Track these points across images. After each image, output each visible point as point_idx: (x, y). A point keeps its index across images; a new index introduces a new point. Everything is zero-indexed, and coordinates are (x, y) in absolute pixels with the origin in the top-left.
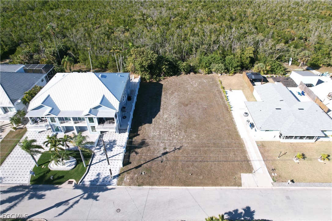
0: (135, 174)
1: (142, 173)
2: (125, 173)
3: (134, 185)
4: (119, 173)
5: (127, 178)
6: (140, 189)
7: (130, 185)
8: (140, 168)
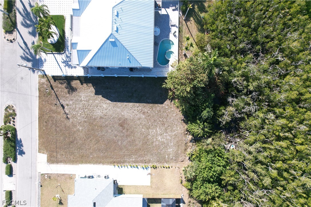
0: (47, 85)
1: (47, 90)
2: (47, 79)
3: (39, 86)
4: (47, 75)
5: (44, 80)
6: (36, 89)
7: (39, 83)
8: (51, 88)
